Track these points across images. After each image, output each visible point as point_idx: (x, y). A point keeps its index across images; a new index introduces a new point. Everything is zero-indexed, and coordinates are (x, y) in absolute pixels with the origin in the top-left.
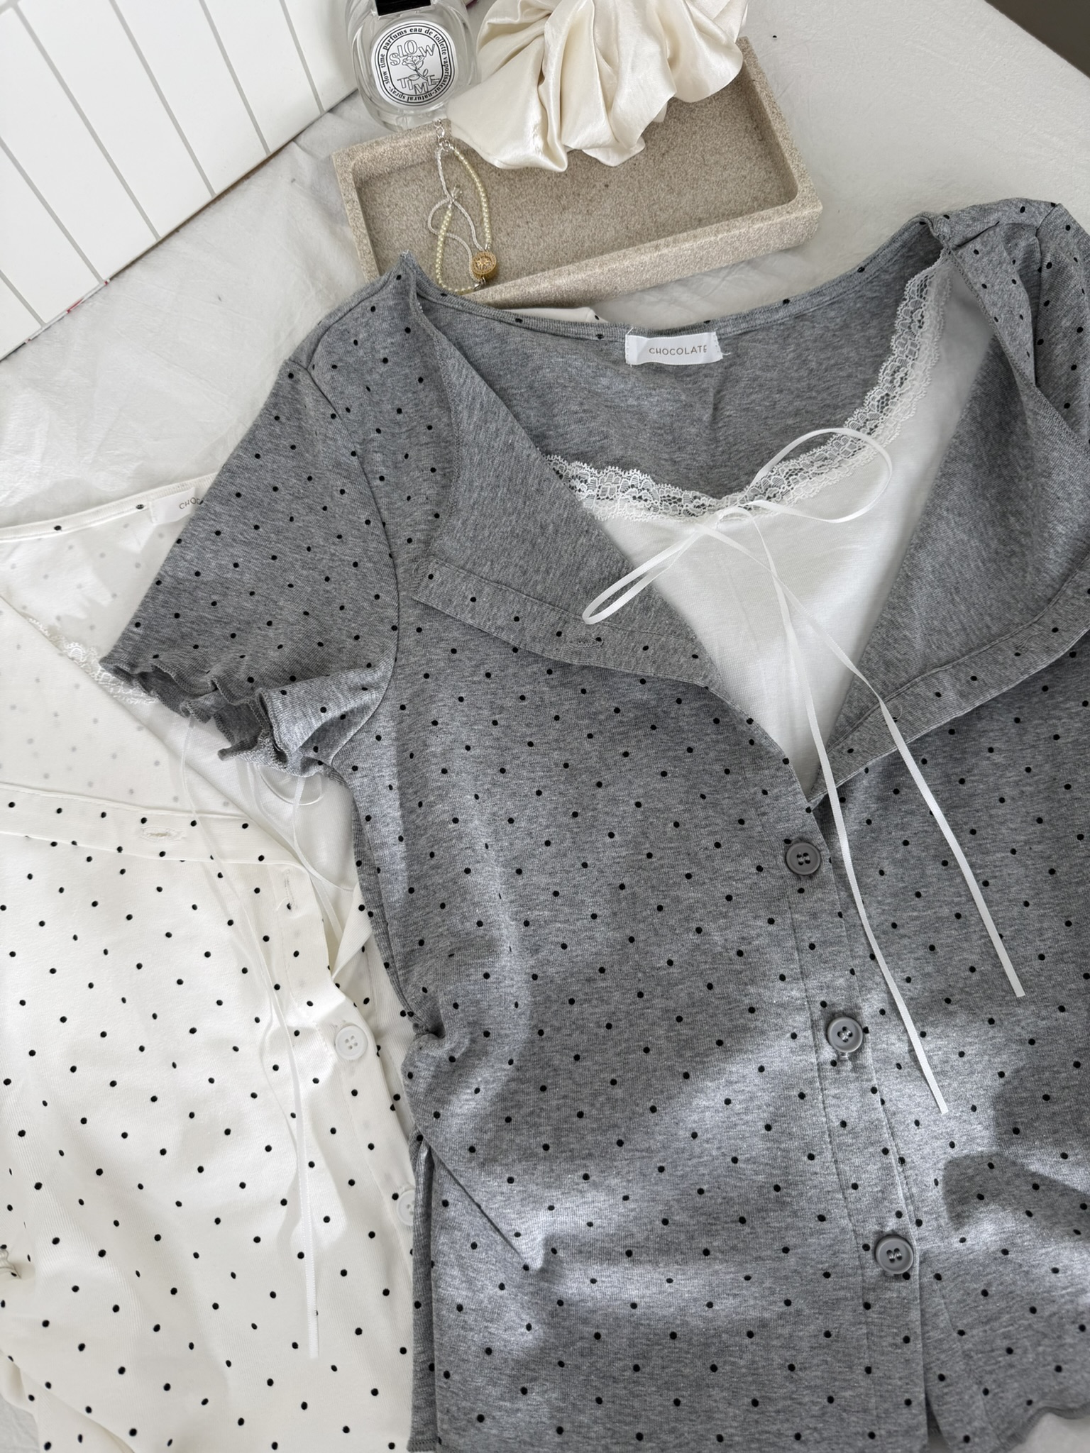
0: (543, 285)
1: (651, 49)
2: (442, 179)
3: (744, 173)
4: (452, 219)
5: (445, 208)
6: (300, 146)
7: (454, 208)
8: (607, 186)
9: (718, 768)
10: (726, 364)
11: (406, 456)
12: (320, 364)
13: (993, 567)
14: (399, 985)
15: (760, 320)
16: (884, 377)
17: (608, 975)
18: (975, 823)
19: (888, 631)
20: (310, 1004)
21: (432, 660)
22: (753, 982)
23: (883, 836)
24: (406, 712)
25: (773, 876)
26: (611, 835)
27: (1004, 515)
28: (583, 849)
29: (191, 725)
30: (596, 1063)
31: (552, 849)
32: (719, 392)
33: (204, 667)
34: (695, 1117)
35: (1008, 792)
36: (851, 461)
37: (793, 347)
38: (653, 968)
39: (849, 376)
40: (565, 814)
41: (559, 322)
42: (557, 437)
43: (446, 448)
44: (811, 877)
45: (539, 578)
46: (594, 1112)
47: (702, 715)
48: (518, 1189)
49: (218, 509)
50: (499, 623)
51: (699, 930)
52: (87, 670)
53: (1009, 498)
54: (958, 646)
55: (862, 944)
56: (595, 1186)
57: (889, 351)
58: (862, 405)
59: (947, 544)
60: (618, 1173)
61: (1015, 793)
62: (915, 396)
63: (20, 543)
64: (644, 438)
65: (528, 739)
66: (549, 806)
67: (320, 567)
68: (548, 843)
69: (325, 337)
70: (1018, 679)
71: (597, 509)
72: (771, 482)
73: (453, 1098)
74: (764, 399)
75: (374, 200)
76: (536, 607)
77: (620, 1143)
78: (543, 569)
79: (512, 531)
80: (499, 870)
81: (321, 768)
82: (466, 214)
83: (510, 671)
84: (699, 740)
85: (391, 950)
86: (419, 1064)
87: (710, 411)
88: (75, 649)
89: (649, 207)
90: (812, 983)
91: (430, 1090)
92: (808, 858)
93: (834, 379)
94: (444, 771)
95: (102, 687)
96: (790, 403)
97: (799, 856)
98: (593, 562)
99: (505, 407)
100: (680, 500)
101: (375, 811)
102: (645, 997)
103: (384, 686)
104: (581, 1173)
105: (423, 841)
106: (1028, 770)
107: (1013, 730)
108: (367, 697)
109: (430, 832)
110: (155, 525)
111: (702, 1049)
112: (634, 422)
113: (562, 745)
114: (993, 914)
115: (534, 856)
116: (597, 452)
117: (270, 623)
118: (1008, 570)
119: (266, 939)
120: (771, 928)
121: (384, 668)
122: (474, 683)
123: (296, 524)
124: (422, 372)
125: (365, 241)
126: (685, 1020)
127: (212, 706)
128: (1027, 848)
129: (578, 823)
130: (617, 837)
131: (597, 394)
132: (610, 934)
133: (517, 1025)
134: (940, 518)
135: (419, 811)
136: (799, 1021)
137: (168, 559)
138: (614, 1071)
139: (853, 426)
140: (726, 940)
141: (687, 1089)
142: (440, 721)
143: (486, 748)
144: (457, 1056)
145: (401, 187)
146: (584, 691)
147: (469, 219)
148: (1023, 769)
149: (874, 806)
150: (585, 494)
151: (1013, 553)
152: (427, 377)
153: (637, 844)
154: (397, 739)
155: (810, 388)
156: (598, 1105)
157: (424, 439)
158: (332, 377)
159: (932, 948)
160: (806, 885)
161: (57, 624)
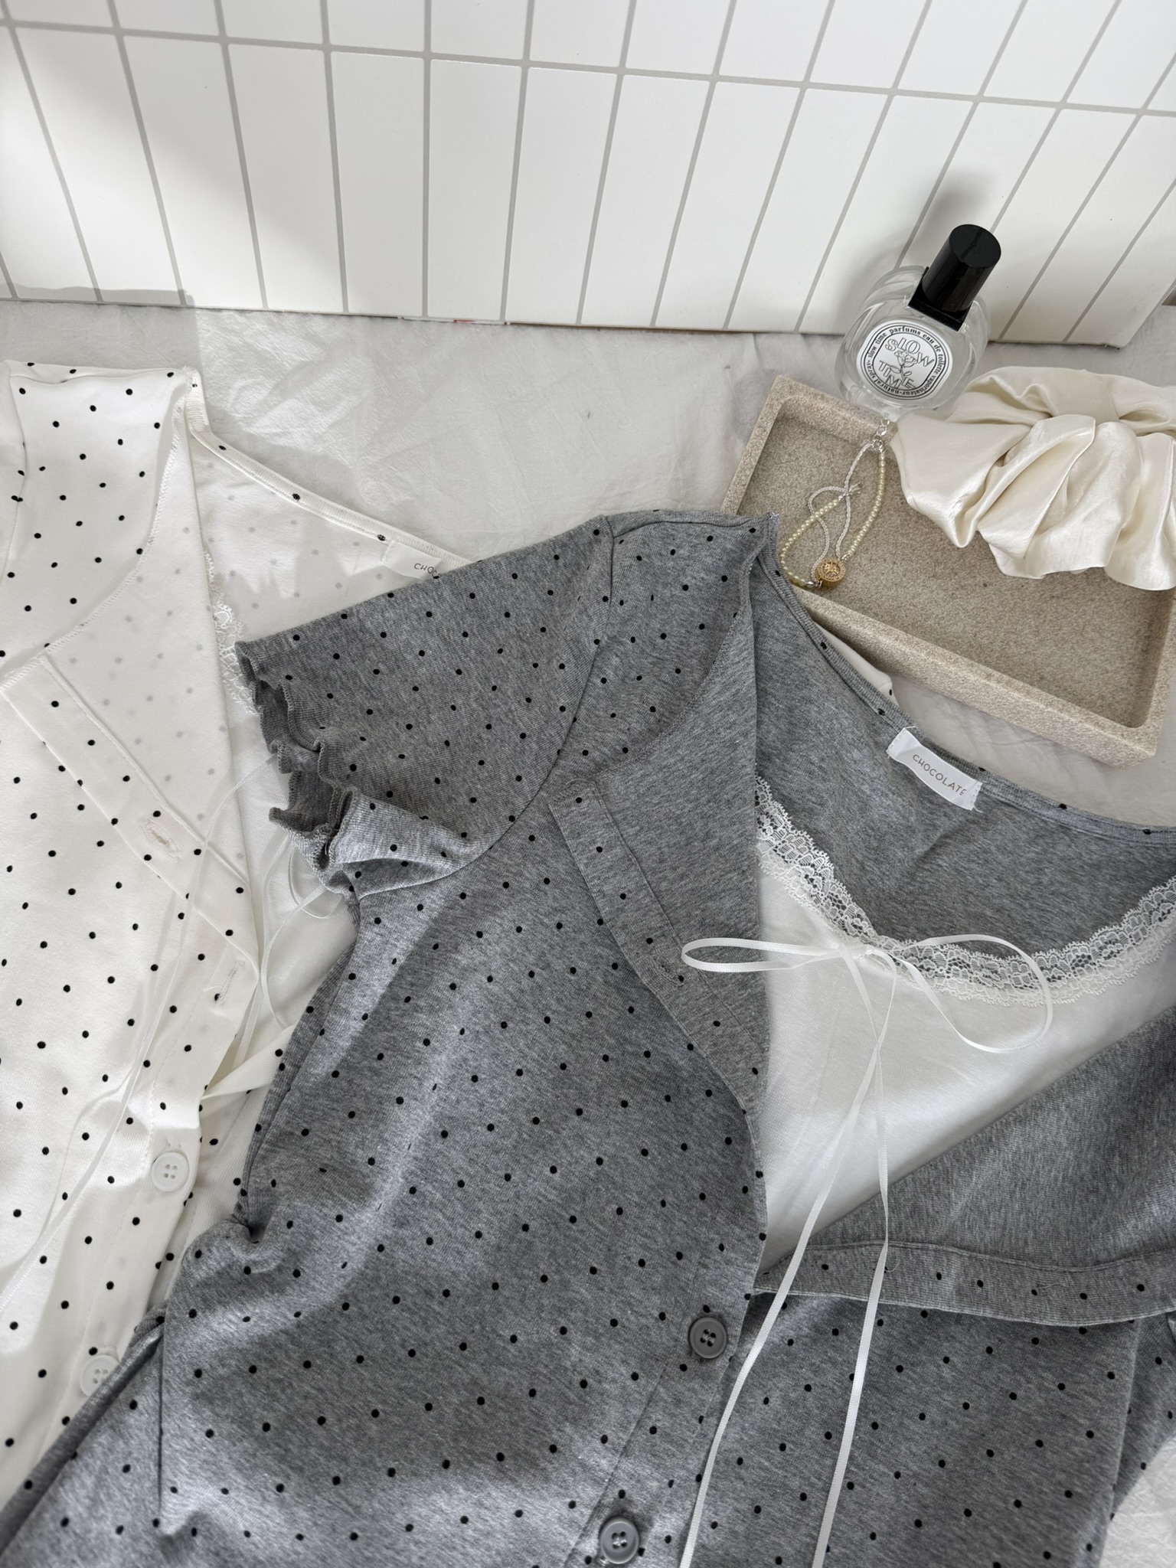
0: (867, 631)
1: (1113, 516)
2: (852, 468)
3: (1109, 668)
4: (834, 509)
5: (835, 495)
6: (755, 343)
7: (844, 501)
8: (985, 585)
9: (697, 1186)
10: (970, 817)
11: (639, 678)
12: (629, 546)
13: (1069, 1188)
14: (254, 1156)
15: (1028, 804)
16: (1098, 938)
17: (448, 1302)
18: (883, 1419)
19: (937, 1178)
20: (163, 1106)
21: (521, 874)
22: (575, 1422)
23: (793, 1367)
24: (463, 902)
25: (669, 1332)
26: (553, 1170)
27: (1113, 1148)
28: (518, 1162)
29: (268, 762)
30: (374, 1380)
31: (490, 1136)
32: (946, 836)
33: (323, 720)
34: (424, 1511)
35: (933, 1413)
36: (1017, 992)
37: (1038, 849)
38: (494, 1331)
39: (1069, 915)
40: (528, 1112)
41: (856, 673)
42: (779, 769)
43: (678, 699)
44: (702, 1360)
45: (671, 876)
46: (336, 1429)
47: (720, 1125)
48: (210, 1447)
49: (445, 594)
50: (605, 888)
51: (563, 1331)
52: (220, 638)
53: (1128, 1137)
54: (987, 1239)
55: (699, 1459)
56: (282, 1504)
57: (1118, 919)
58: (1061, 948)
59: (1045, 1137)
60: (312, 1509)
61: (939, 1419)
62: (1112, 978)
63: (253, 483)
64: (853, 828)
65: (549, 1014)
66: (519, 1093)
67: (492, 711)
68: (491, 1128)
69: (652, 527)
70: (1019, 1316)
71: (767, 859)
72: (934, 956)
73: (220, 1309)
74: (980, 875)
75: (782, 440)
76: (648, 900)
77: (336, 1481)
78: (680, 871)
79: (678, 817)
80: (428, 1118)
81: (347, 894)
82: (849, 515)
83: (582, 937)
84: (700, 1145)
85: (273, 1117)
86: (214, 1250)
87: (926, 848)
88: (225, 613)
89: (1007, 632)
90: (627, 1465)
91: (205, 1284)
92: (713, 1341)
93: (1054, 907)
94: (453, 987)
95: (221, 665)
96: (1001, 896)
97: (706, 1332)
98: (728, 903)
99: (755, 709)
100: (844, 908)
101: (363, 975)
102: (466, 1352)
103: (463, 863)
104: (279, 1481)
105: (382, 1036)
106: (966, 1406)
107: (980, 1356)
108: (439, 863)
109: (395, 1034)
110: (382, 563)
111: (479, 1450)
112: (855, 808)
113: (574, 1043)
114: (837, 1522)
115: (469, 1130)
116: (804, 810)
117: (409, 727)
118: (1081, 1202)
119: (173, 1009)
120: (630, 1382)
121: (475, 849)
122: (542, 923)
123: (500, 658)
124: (708, 621)
125: (748, 472)
126: (485, 1406)
127: (301, 764)
128: (912, 1481)
129: (532, 1131)
130: (557, 1177)
131: (841, 759)
132: (480, 1264)
133: (330, 1284)
134: (1057, 1109)
135: (402, 1005)
136: (588, 1494)
137: (369, 603)
138: (384, 1402)
139: (1039, 962)
140: (581, 1360)
141: (437, 1478)
142: (485, 936)
143: (506, 991)
144: (254, 1271)
145: (812, 446)
146: (631, 1010)
147: (848, 520)
148: (962, 1401)
149: (806, 1331)
150: (766, 837)
151: (1096, 1191)
152: (709, 628)
153: (570, 1199)
154: (435, 921)
155: (1027, 898)
156: (344, 1425)
157: (666, 677)
158: (631, 566)
159: (758, 1510)
160: (692, 1366)
161: (227, 578)
